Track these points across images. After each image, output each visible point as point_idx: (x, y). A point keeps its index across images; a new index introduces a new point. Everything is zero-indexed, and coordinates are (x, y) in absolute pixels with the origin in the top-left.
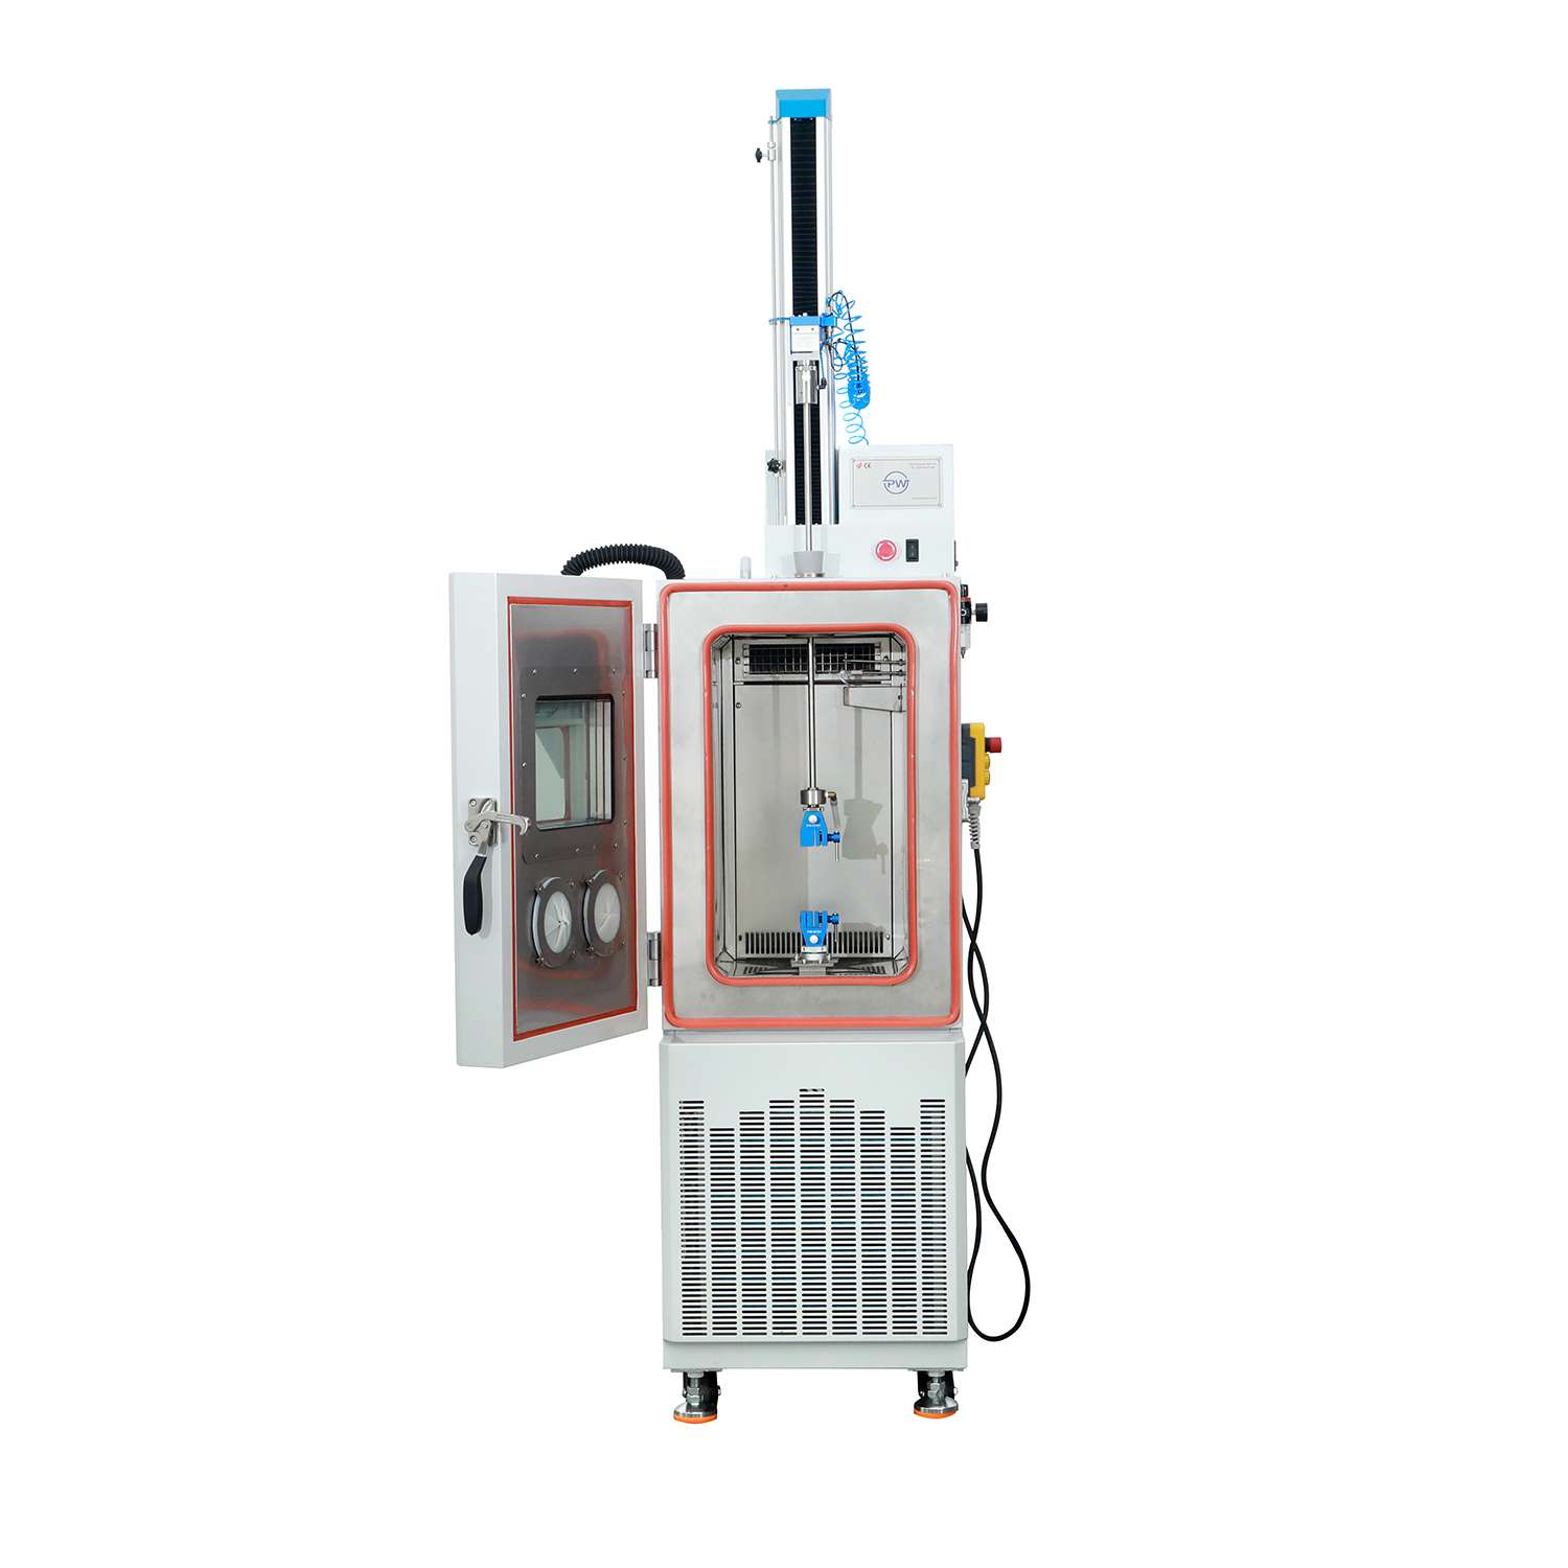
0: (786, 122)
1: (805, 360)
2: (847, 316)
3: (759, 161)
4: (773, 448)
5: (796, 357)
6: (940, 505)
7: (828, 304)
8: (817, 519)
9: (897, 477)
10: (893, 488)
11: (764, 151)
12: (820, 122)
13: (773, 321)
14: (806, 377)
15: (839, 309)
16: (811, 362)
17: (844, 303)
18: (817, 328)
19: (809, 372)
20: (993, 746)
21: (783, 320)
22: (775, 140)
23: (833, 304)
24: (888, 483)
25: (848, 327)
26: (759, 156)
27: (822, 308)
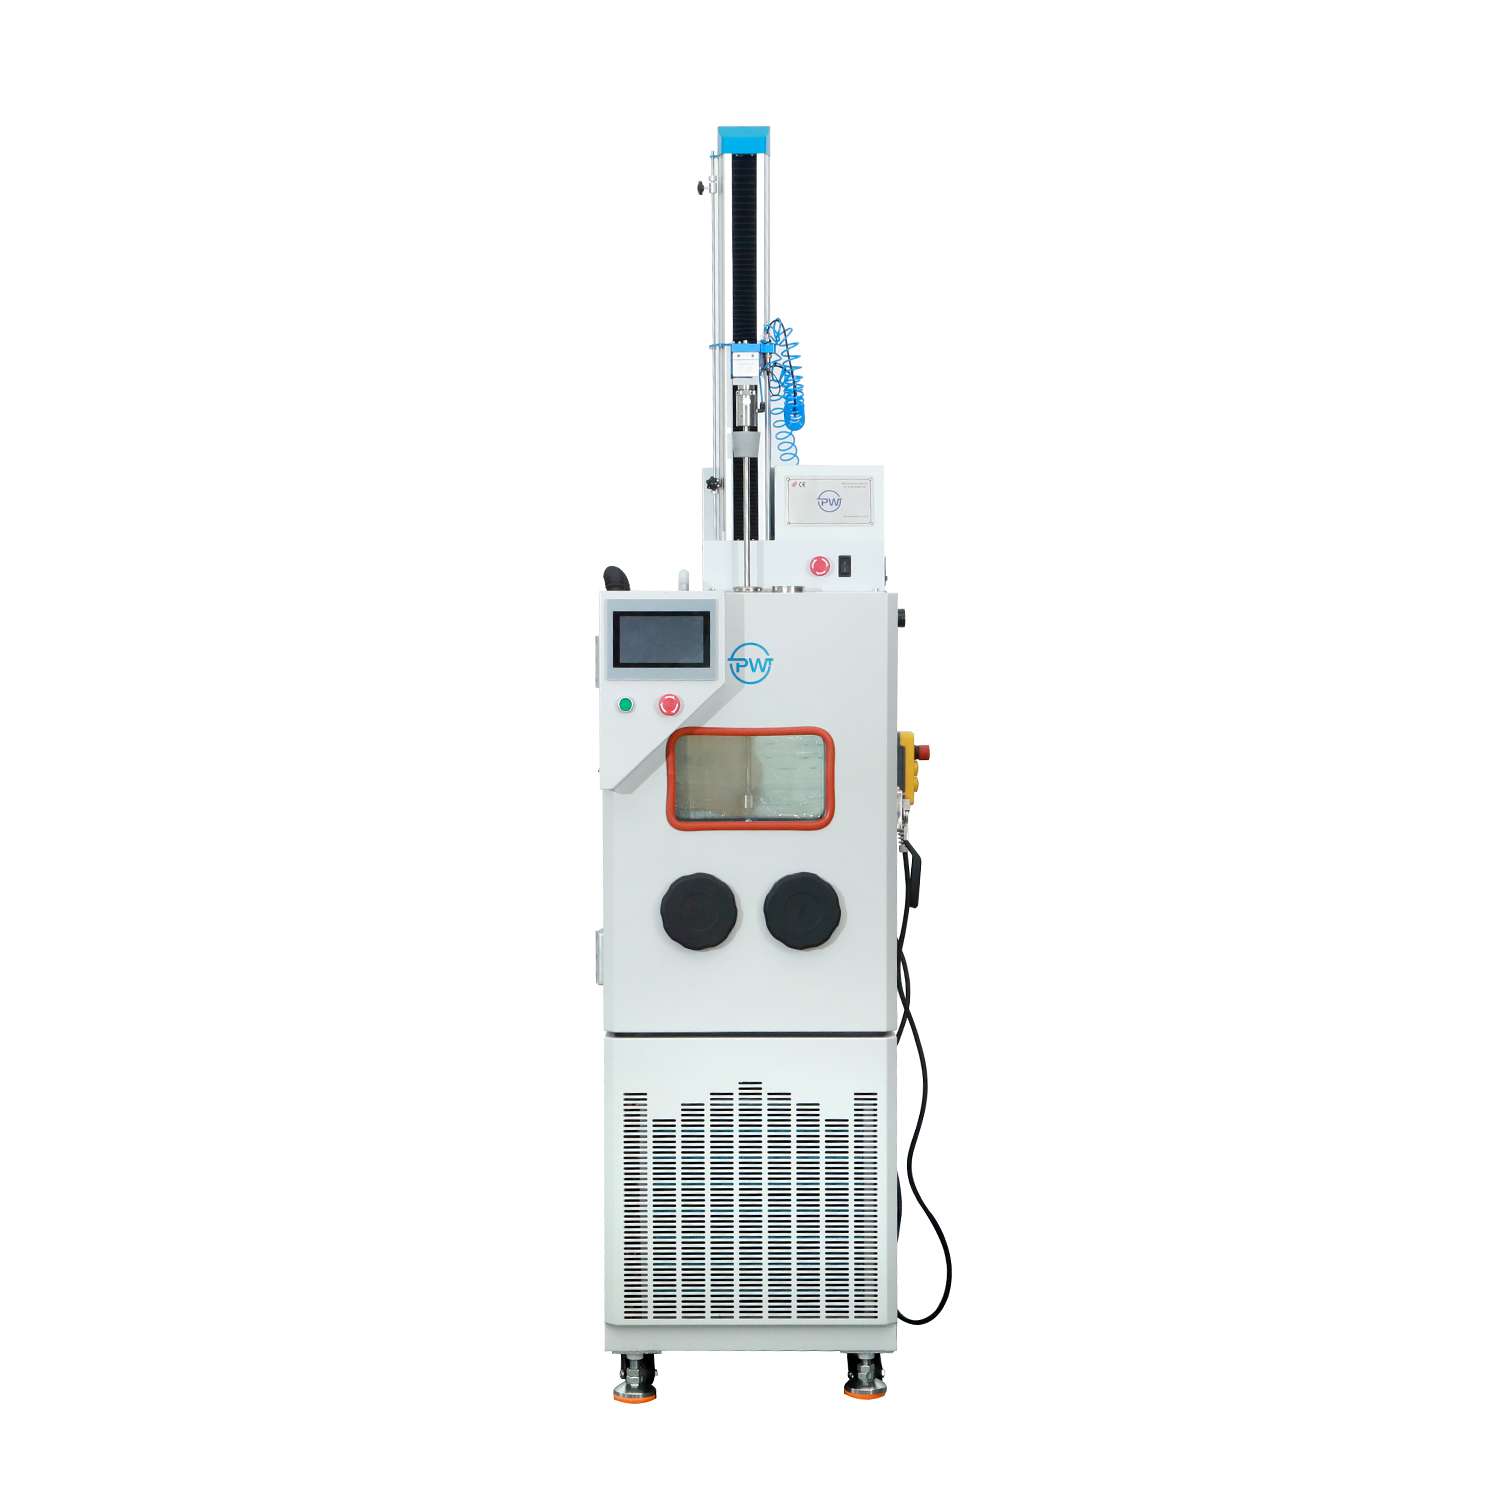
0: (728, 159)
1: (745, 384)
2: (784, 343)
3: (701, 193)
4: (711, 465)
5: (736, 382)
6: (871, 523)
7: (767, 331)
8: (754, 535)
9: (830, 496)
10: (827, 506)
11: (706, 184)
12: (760, 159)
13: (713, 347)
14: (747, 401)
15: (778, 335)
16: (751, 386)
17: (782, 330)
18: (757, 355)
19: (748, 397)
20: (922, 753)
21: (722, 346)
22: (716, 173)
23: (771, 331)
24: (822, 502)
25: (786, 353)
26: (701, 189)
27: (760, 335)
